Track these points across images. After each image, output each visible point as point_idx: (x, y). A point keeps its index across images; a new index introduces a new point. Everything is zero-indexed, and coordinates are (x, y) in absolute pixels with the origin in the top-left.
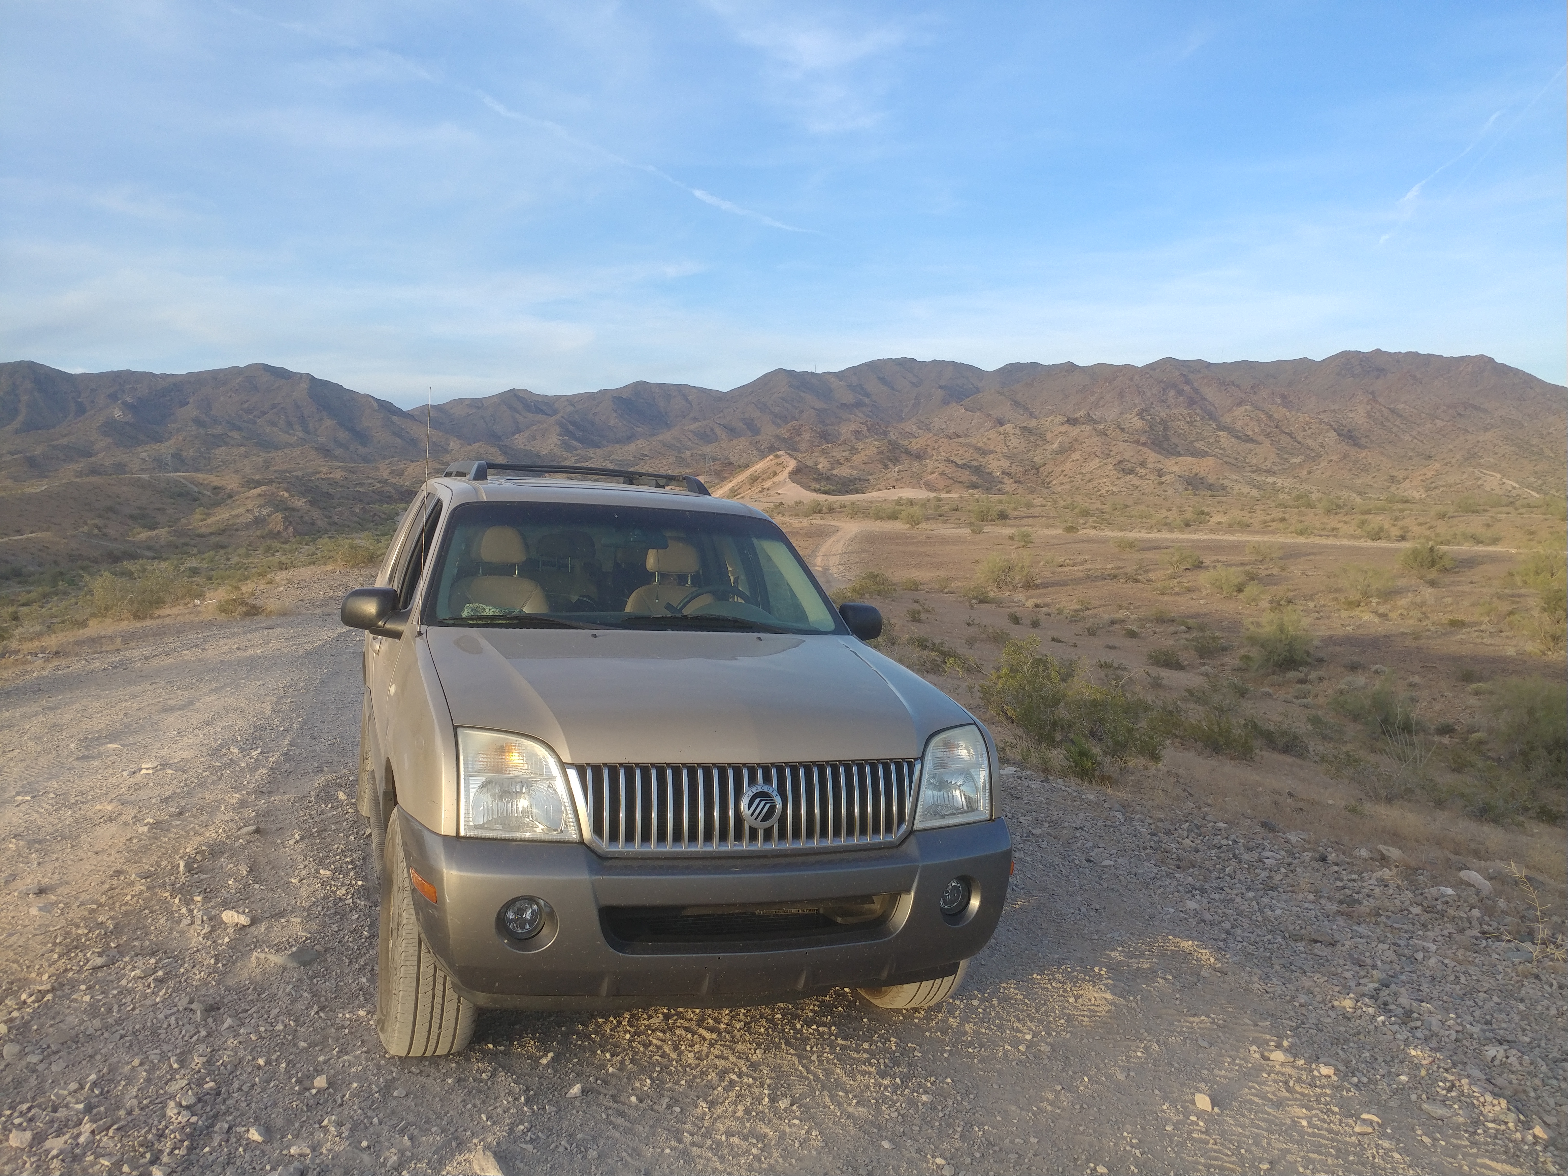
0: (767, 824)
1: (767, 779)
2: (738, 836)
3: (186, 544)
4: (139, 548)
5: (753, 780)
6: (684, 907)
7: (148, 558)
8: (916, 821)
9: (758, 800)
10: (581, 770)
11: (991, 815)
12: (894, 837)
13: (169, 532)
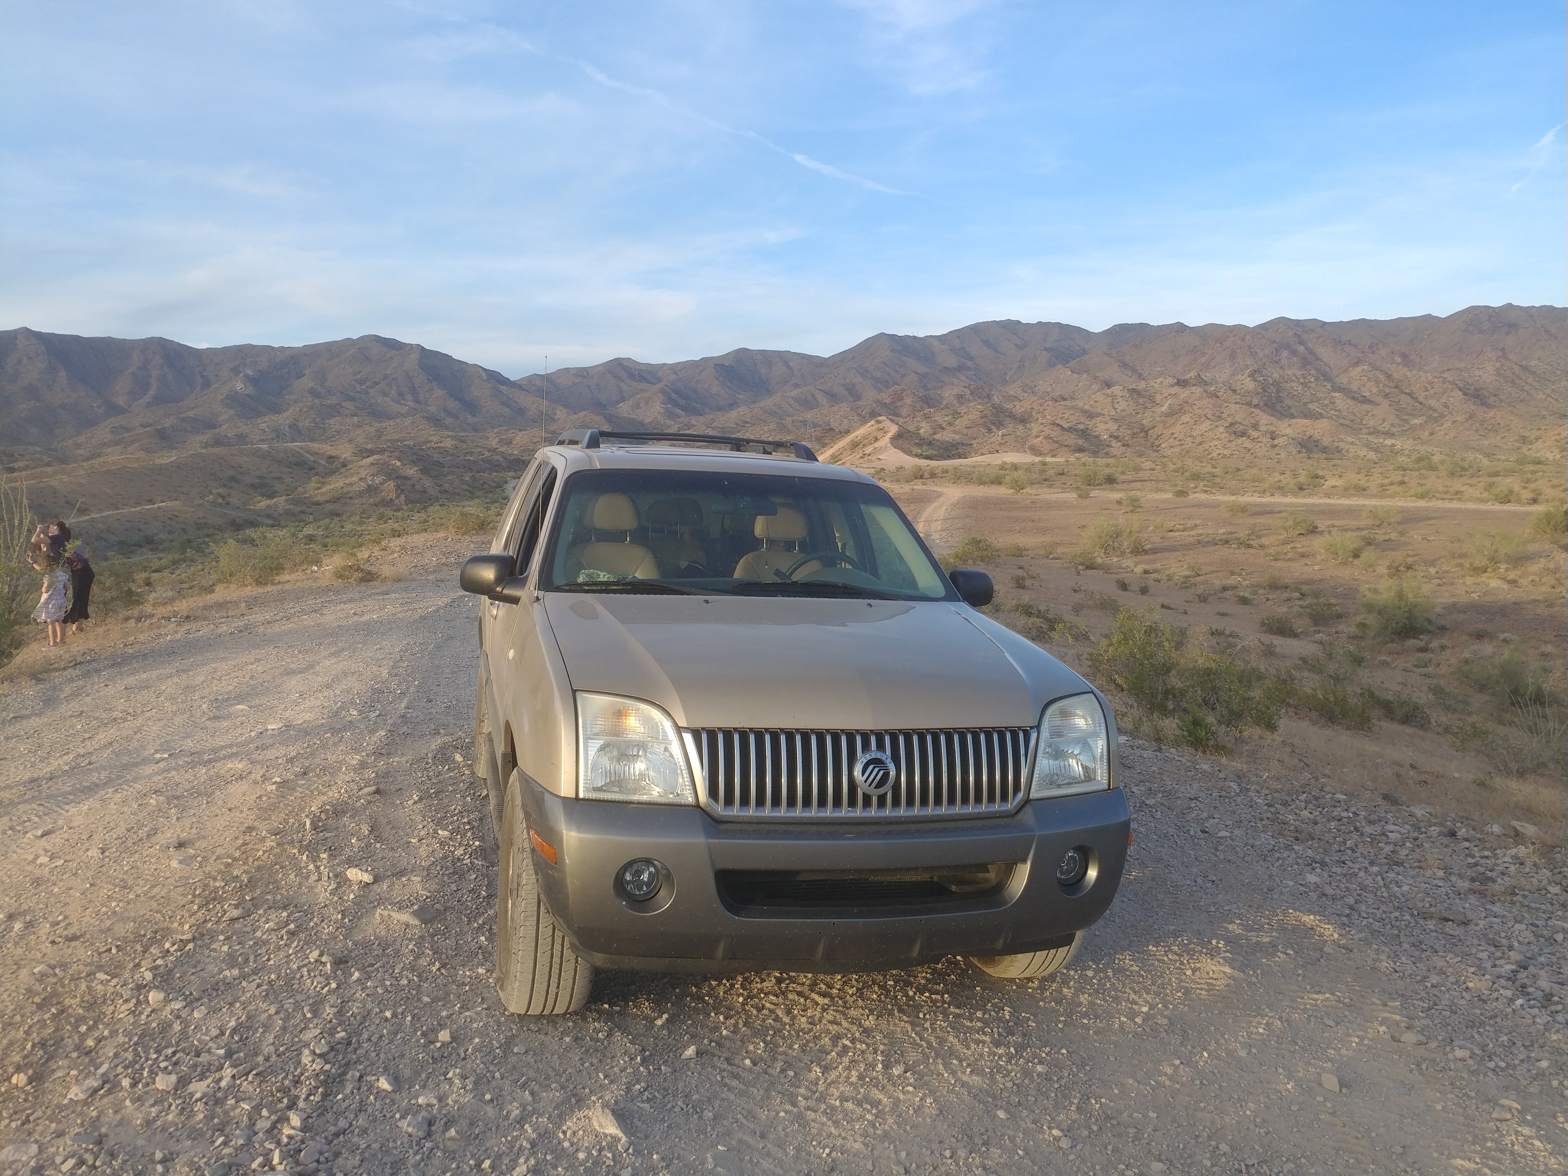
0: (881, 791)
1: (881, 746)
2: (852, 803)
3: (303, 512)
4: (259, 516)
5: (866, 747)
6: (797, 873)
7: (267, 526)
8: (1032, 790)
9: (871, 767)
10: (696, 734)
11: (1109, 786)
12: (1009, 806)
13: (286, 501)
